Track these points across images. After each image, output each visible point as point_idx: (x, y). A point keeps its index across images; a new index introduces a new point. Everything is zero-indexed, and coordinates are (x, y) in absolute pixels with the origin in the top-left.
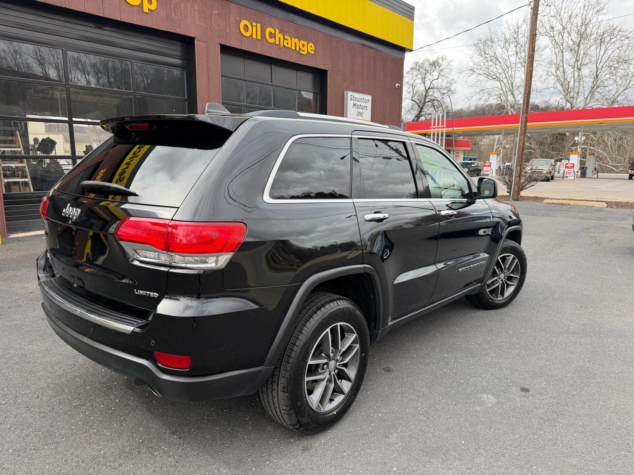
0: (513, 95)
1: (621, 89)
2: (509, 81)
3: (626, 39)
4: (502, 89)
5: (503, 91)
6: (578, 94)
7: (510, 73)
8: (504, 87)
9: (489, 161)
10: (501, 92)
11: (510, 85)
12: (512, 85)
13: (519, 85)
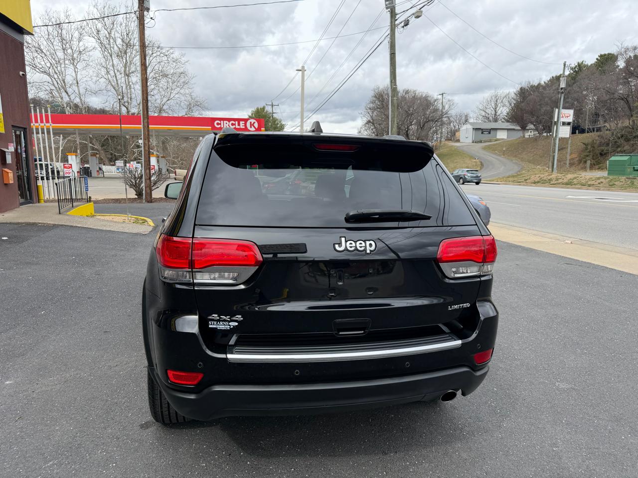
0: (67, 93)
1: (165, 99)
2: (60, 77)
3: (165, 57)
4: (54, 85)
5: (56, 88)
6: (131, 100)
7: (59, 68)
8: (55, 83)
9: (68, 162)
10: (53, 88)
11: (62, 82)
12: (64, 82)
13: (71, 82)
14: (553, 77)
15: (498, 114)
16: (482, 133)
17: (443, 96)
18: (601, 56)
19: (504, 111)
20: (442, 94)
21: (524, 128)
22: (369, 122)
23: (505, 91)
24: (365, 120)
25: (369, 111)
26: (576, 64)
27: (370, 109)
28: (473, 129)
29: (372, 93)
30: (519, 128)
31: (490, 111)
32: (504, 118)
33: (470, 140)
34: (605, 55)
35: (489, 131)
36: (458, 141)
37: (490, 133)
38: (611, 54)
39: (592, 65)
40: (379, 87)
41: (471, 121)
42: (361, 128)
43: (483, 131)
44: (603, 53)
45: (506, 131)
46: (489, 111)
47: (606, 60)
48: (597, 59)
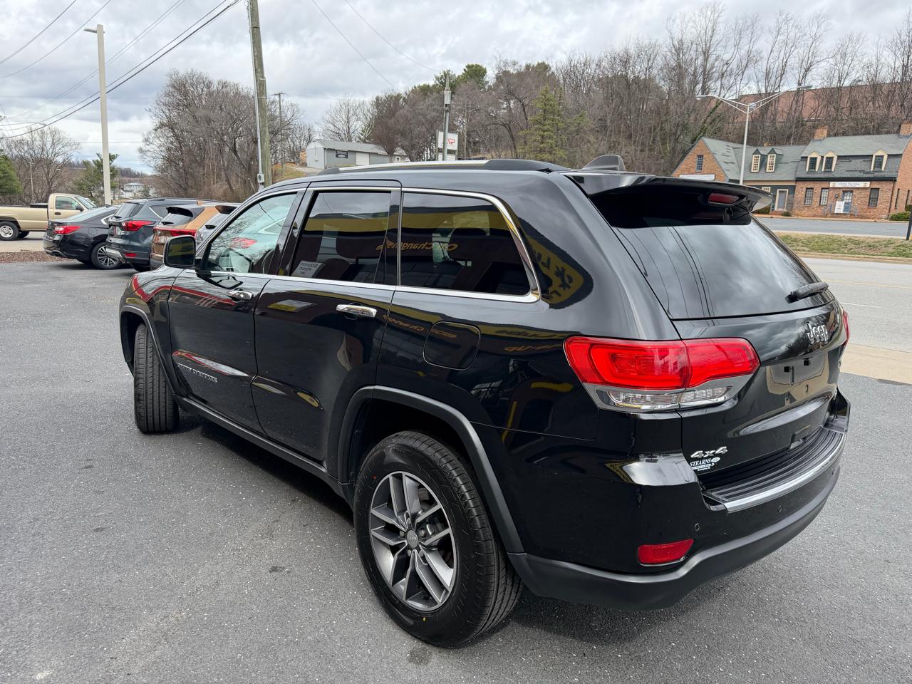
14: (415, 87)
15: (351, 131)
16: (337, 156)
17: (280, 97)
18: (468, 67)
19: (358, 126)
20: (279, 95)
21: (391, 153)
22: (162, 125)
23: (357, 99)
24: (156, 122)
25: (164, 108)
26: (442, 74)
27: (165, 105)
28: (325, 149)
29: (167, 81)
30: (386, 153)
31: (341, 125)
32: (359, 138)
33: (321, 166)
34: (473, 66)
35: (346, 154)
36: (304, 165)
37: (347, 157)
38: (479, 66)
39: (459, 76)
40: (178, 73)
41: (316, 137)
42: (150, 133)
43: (338, 153)
44: (470, 64)
45: (368, 155)
46: (339, 125)
47: (475, 73)
48: (465, 70)
